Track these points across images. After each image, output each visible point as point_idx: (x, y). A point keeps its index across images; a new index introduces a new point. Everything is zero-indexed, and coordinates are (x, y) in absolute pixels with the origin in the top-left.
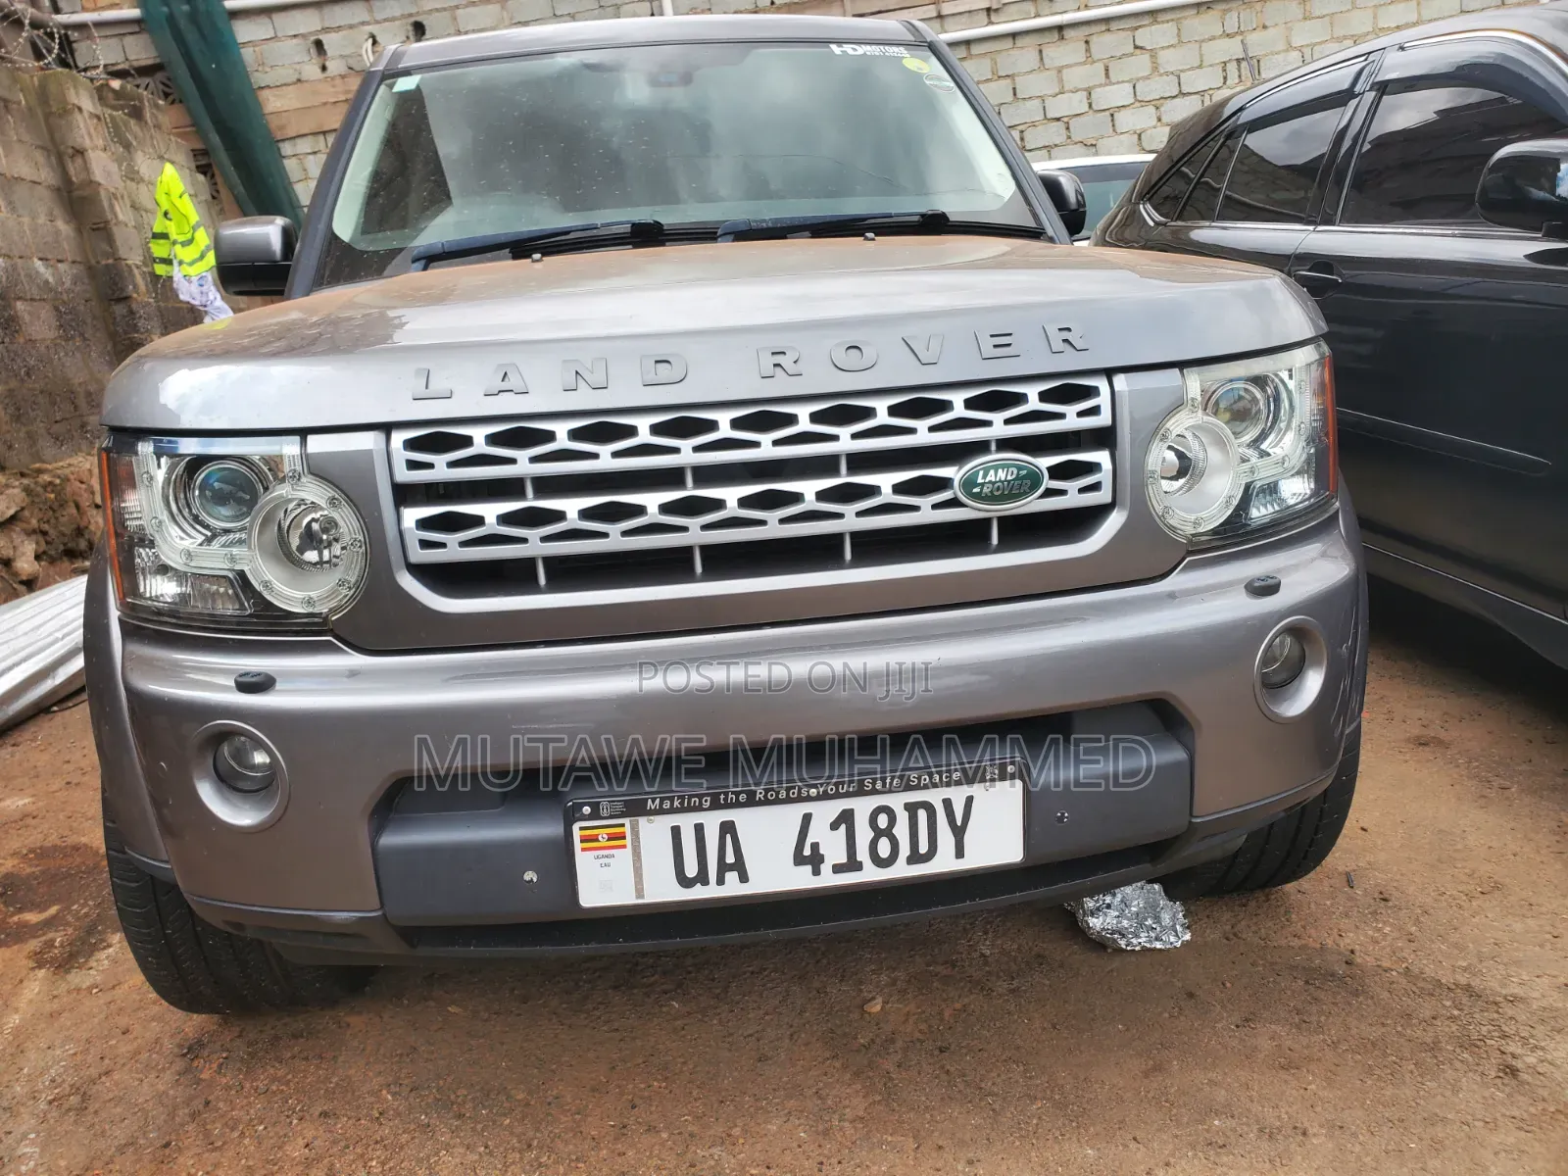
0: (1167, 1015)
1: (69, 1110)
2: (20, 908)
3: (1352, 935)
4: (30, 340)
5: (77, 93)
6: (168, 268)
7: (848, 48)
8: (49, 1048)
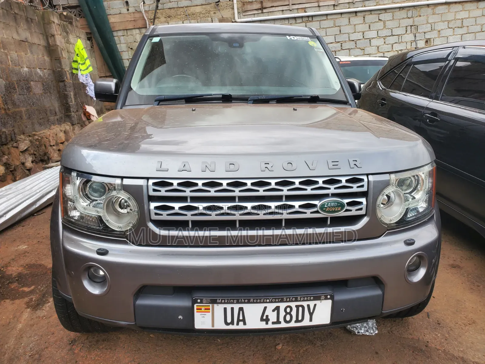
0: (369, 359)
1: (35, 360)
2: (23, 285)
3: (428, 336)
4: (34, 94)
5: (53, 18)
6: (77, 71)
7: (292, 37)
8: (30, 337)
